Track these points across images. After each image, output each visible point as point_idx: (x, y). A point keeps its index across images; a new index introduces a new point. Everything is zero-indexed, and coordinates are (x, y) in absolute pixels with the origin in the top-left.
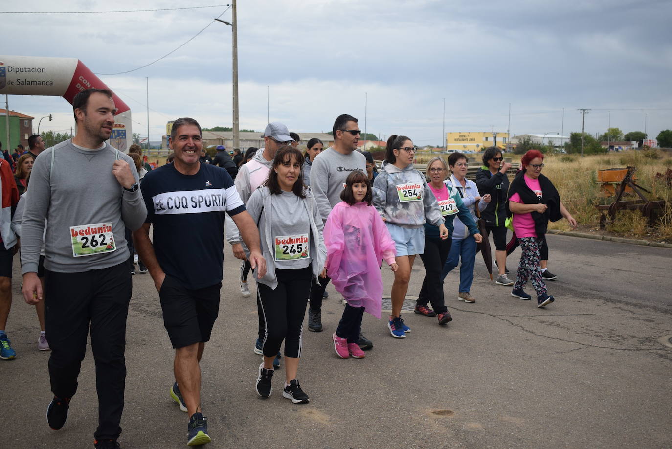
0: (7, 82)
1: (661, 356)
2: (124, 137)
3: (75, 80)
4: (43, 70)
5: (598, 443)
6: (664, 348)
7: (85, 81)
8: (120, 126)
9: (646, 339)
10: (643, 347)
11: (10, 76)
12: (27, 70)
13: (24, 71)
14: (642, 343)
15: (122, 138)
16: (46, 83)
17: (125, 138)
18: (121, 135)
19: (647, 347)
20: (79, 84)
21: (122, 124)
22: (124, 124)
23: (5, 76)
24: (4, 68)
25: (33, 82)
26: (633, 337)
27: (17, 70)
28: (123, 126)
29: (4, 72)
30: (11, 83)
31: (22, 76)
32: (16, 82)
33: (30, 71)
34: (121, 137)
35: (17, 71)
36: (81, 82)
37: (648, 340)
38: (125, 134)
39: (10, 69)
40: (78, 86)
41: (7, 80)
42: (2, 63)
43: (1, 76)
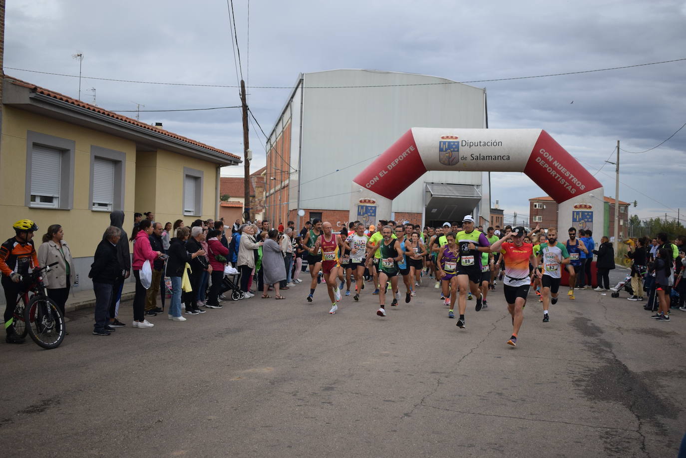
0: (460, 158)
2: (590, 220)
3: (535, 154)
4: (499, 144)
7: (547, 155)
8: (585, 206)
11: (464, 151)
12: (482, 144)
13: (479, 145)
15: (588, 221)
16: (502, 158)
17: (592, 221)
18: (587, 218)
20: (539, 158)
21: (589, 204)
22: (591, 205)
23: (458, 151)
24: (458, 142)
25: (488, 157)
27: (471, 144)
28: (590, 207)
29: (458, 147)
30: (464, 158)
31: (476, 151)
32: (469, 158)
33: (485, 144)
34: (586, 220)
36: (542, 156)
38: (591, 217)
39: (464, 144)
40: (538, 160)
41: (461, 156)
42: (456, 138)
43: (454, 151)
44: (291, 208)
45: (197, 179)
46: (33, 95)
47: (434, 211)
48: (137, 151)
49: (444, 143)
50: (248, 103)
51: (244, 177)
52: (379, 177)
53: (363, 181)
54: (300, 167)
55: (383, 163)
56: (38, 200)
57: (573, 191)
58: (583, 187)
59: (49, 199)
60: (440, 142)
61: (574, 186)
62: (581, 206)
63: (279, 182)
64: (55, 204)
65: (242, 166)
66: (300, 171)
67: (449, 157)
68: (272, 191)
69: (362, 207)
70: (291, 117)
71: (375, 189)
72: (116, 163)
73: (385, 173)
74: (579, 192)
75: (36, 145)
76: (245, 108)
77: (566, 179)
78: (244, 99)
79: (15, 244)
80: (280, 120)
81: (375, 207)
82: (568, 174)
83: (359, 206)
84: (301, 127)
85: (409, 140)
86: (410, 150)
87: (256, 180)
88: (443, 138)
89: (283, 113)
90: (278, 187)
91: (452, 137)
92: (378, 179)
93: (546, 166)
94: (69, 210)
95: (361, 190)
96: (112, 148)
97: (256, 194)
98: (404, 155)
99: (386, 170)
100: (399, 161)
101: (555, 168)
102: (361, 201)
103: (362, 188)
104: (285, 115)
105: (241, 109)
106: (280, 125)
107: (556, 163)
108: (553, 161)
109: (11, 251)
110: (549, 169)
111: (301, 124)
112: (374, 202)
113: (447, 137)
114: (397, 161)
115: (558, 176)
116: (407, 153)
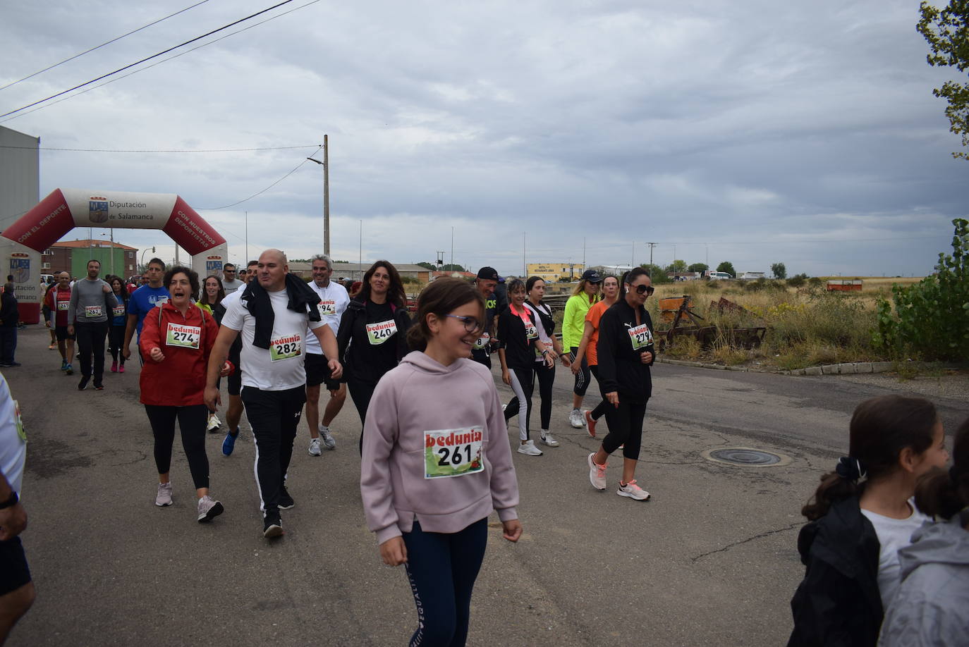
0: (109, 217)
1: (702, 468)
3: (174, 214)
4: (143, 205)
5: (638, 550)
6: (705, 461)
7: (183, 216)
8: (216, 257)
9: (690, 453)
10: (687, 461)
11: (112, 211)
12: (128, 205)
13: (126, 206)
14: (686, 457)
16: (146, 217)
19: (690, 461)
21: (219, 256)
23: (107, 210)
24: (107, 203)
25: (134, 217)
26: (679, 452)
27: (119, 204)
28: (220, 258)
29: (107, 206)
30: (113, 217)
31: (123, 211)
32: (117, 216)
33: (131, 206)
35: (118, 206)
36: (180, 217)
37: (692, 454)
39: (112, 204)
40: (177, 219)
41: (110, 215)
42: (105, 199)
43: (103, 210)
49: (94, 203)
52: (32, 232)
53: (14, 235)
55: (34, 220)
57: (207, 245)
58: (213, 243)
60: (90, 202)
61: (207, 241)
62: (213, 257)
67: (99, 216)
69: (15, 260)
71: (28, 243)
73: (37, 229)
74: (211, 246)
77: (200, 235)
81: (29, 260)
82: (201, 232)
83: (11, 260)
85: (60, 199)
86: (61, 208)
88: (92, 198)
91: (100, 198)
92: (30, 234)
93: (184, 225)
95: (13, 244)
98: (56, 212)
99: (38, 226)
100: (51, 218)
101: (191, 227)
102: (13, 255)
103: (14, 243)
107: (191, 223)
108: (189, 221)
110: (186, 228)
112: (27, 256)
113: (96, 198)
114: (49, 218)
115: (194, 233)
116: (59, 211)
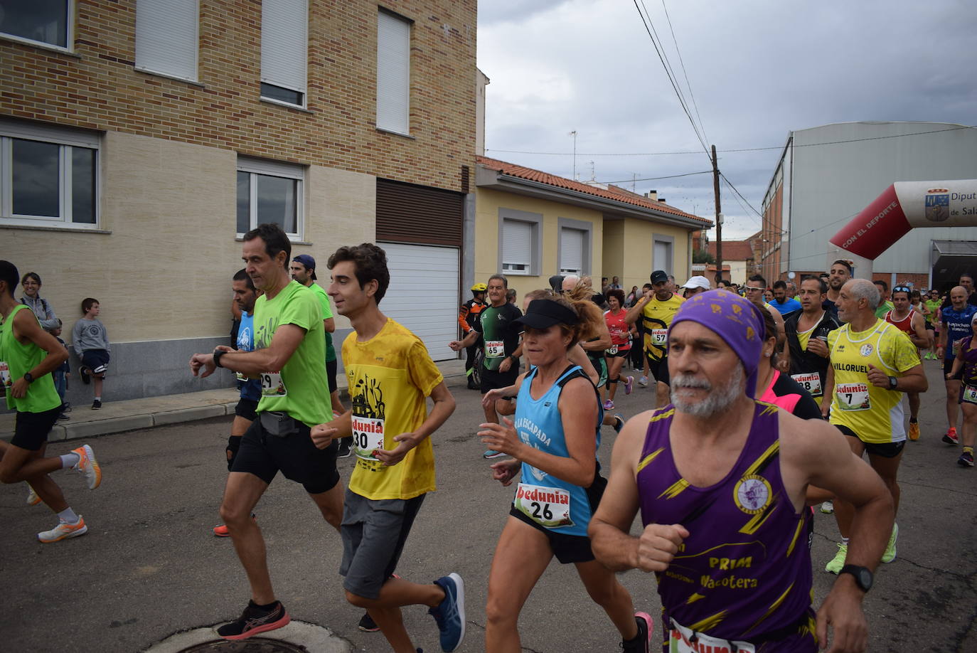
0: (950, 213)
11: (954, 205)
13: (972, 197)
23: (948, 205)
24: (948, 196)
27: (964, 197)
29: (947, 201)
30: (955, 213)
31: (969, 204)
32: (961, 212)
39: (955, 196)
41: (951, 210)
42: (946, 191)
43: (943, 205)
44: (782, 272)
45: (667, 244)
46: (500, 177)
47: (944, 271)
48: (604, 221)
49: (932, 197)
50: (719, 167)
51: (716, 240)
52: (857, 236)
53: (840, 242)
54: (790, 229)
55: (861, 222)
56: (510, 268)
59: (521, 267)
60: (927, 196)
63: (773, 244)
64: (526, 271)
65: (714, 229)
66: (790, 232)
67: (937, 212)
68: (767, 254)
70: (782, 178)
71: (851, 249)
72: (584, 232)
73: (864, 232)
75: (506, 220)
76: (716, 172)
78: (715, 164)
79: (473, 304)
80: (773, 181)
84: (791, 187)
85: (891, 196)
86: (892, 207)
87: (755, 243)
88: (930, 191)
89: (776, 173)
90: (772, 250)
91: (940, 190)
92: (855, 238)
94: (538, 276)
95: (838, 250)
96: (579, 219)
97: (755, 257)
98: (885, 212)
99: (865, 228)
100: (880, 218)
103: (838, 249)
104: (778, 175)
105: (713, 173)
106: (774, 186)
109: (470, 310)
111: (791, 183)
112: (852, 263)
113: (935, 191)
114: (877, 219)
116: (889, 209)
